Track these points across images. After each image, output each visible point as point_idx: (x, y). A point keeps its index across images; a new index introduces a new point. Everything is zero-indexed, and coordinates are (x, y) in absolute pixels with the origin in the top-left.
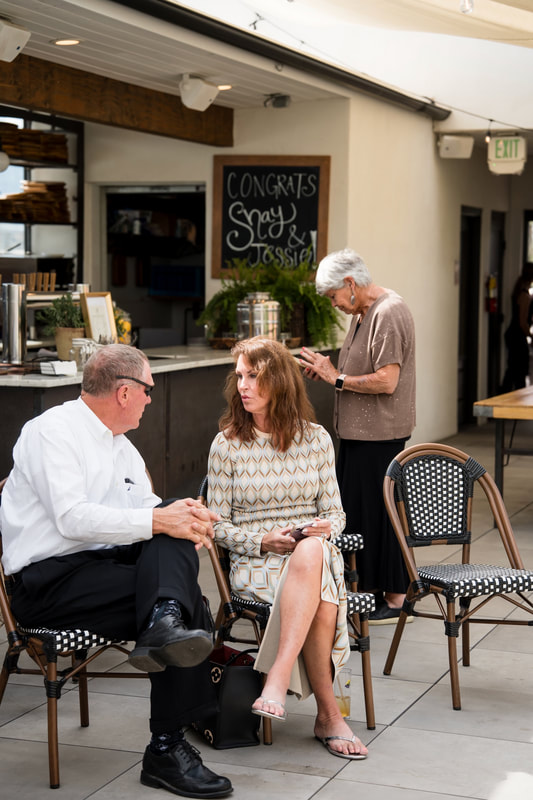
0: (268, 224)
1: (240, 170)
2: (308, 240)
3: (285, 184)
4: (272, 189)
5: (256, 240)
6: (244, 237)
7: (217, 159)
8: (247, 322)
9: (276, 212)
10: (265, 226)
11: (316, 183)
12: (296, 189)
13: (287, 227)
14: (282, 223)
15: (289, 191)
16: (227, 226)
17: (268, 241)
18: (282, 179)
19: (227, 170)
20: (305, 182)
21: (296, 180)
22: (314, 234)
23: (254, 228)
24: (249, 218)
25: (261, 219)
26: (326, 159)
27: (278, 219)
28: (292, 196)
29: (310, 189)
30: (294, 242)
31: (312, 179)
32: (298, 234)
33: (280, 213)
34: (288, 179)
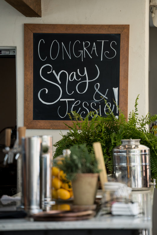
0: (75, 82)
1: (49, 37)
2: (111, 96)
3: (89, 49)
4: (78, 54)
5: (65, 96)
6: (54, 93)
7: (26, 26)
8: (124, 164)
9: (82, 72)
10: (72, 85)
11: (118, 47)
12: (99, 54)
13: (91, 85)
14: (87, 81)
15: (93, 55)
16: (38, 84)
17: (76, 96)
18: (86, 45)
19: (37, 37)
20: (107, 47)
21: (99, 46)
22: (116, 90)
23: (63, 85)
24: (58, 78)
25: (69, 78)
26: (126, 28)
27: (84, 78)
28: (96, 59)
29: (112, 53)
30: (98, 97)
31: (113, 45)
32: (102, 90)
33: (86, 73)
34: (92, 44)
